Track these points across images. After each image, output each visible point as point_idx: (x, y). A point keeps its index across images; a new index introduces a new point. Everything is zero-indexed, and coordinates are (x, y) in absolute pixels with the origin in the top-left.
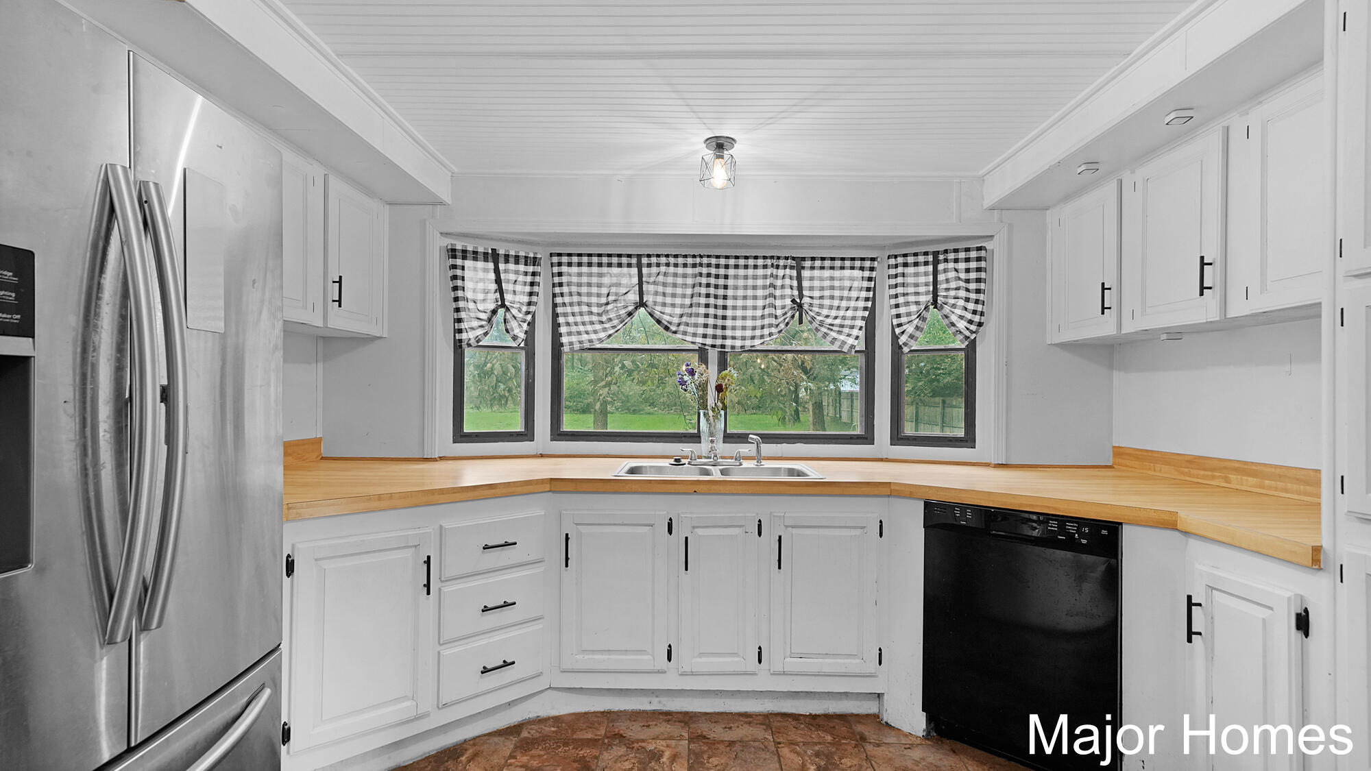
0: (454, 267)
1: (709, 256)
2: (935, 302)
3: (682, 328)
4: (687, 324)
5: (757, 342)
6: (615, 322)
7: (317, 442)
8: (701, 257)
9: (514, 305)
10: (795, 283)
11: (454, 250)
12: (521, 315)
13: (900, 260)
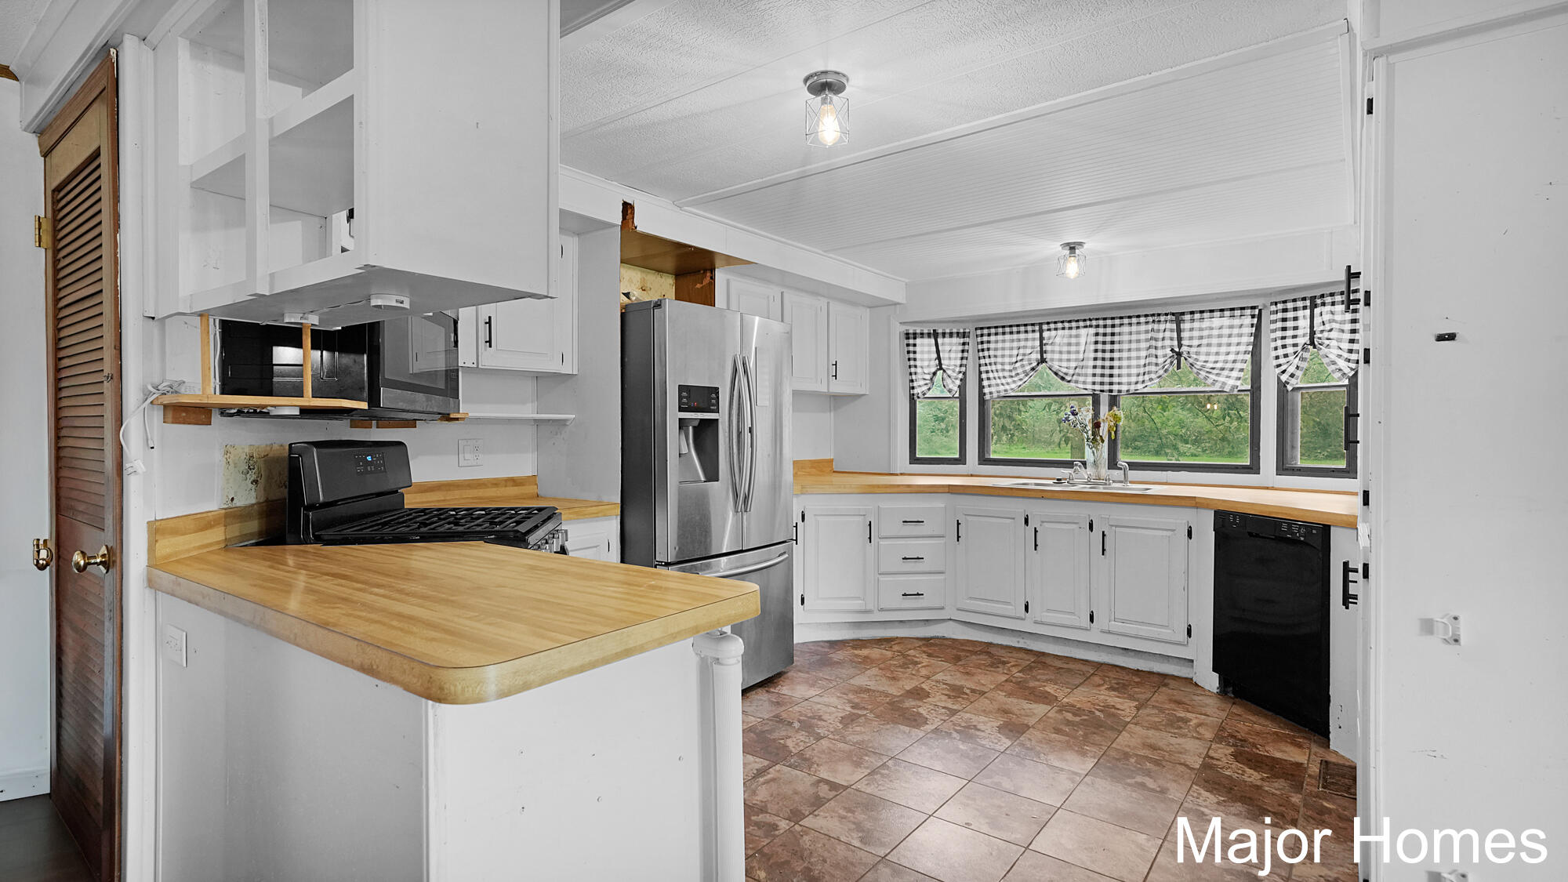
0: (908, 345)
1: (1097, 319)
2: (1312, 343)
3: (1075, 378)
4: (1079, 375)
5: (1140, 387)
6: (1022, 376)
7: (831, 461)
8: (1090, 320)
9: (950, 368)
10: (1175, 335)
11: (907, 334)
12: (955, 375)
13: (1280, 306)
